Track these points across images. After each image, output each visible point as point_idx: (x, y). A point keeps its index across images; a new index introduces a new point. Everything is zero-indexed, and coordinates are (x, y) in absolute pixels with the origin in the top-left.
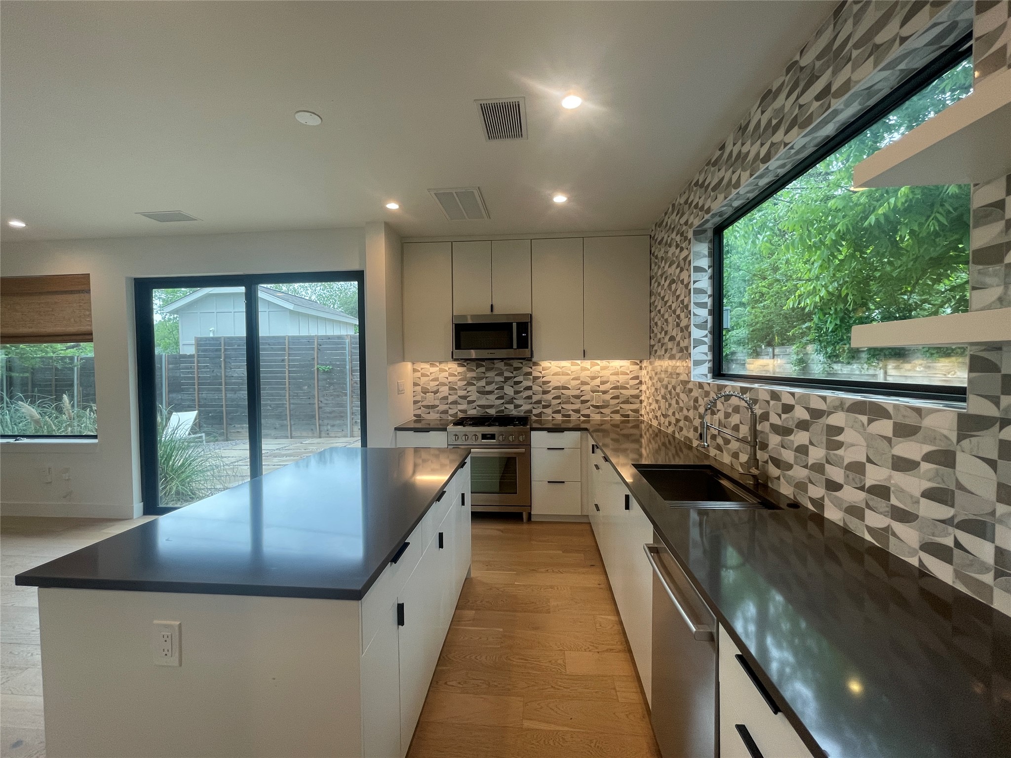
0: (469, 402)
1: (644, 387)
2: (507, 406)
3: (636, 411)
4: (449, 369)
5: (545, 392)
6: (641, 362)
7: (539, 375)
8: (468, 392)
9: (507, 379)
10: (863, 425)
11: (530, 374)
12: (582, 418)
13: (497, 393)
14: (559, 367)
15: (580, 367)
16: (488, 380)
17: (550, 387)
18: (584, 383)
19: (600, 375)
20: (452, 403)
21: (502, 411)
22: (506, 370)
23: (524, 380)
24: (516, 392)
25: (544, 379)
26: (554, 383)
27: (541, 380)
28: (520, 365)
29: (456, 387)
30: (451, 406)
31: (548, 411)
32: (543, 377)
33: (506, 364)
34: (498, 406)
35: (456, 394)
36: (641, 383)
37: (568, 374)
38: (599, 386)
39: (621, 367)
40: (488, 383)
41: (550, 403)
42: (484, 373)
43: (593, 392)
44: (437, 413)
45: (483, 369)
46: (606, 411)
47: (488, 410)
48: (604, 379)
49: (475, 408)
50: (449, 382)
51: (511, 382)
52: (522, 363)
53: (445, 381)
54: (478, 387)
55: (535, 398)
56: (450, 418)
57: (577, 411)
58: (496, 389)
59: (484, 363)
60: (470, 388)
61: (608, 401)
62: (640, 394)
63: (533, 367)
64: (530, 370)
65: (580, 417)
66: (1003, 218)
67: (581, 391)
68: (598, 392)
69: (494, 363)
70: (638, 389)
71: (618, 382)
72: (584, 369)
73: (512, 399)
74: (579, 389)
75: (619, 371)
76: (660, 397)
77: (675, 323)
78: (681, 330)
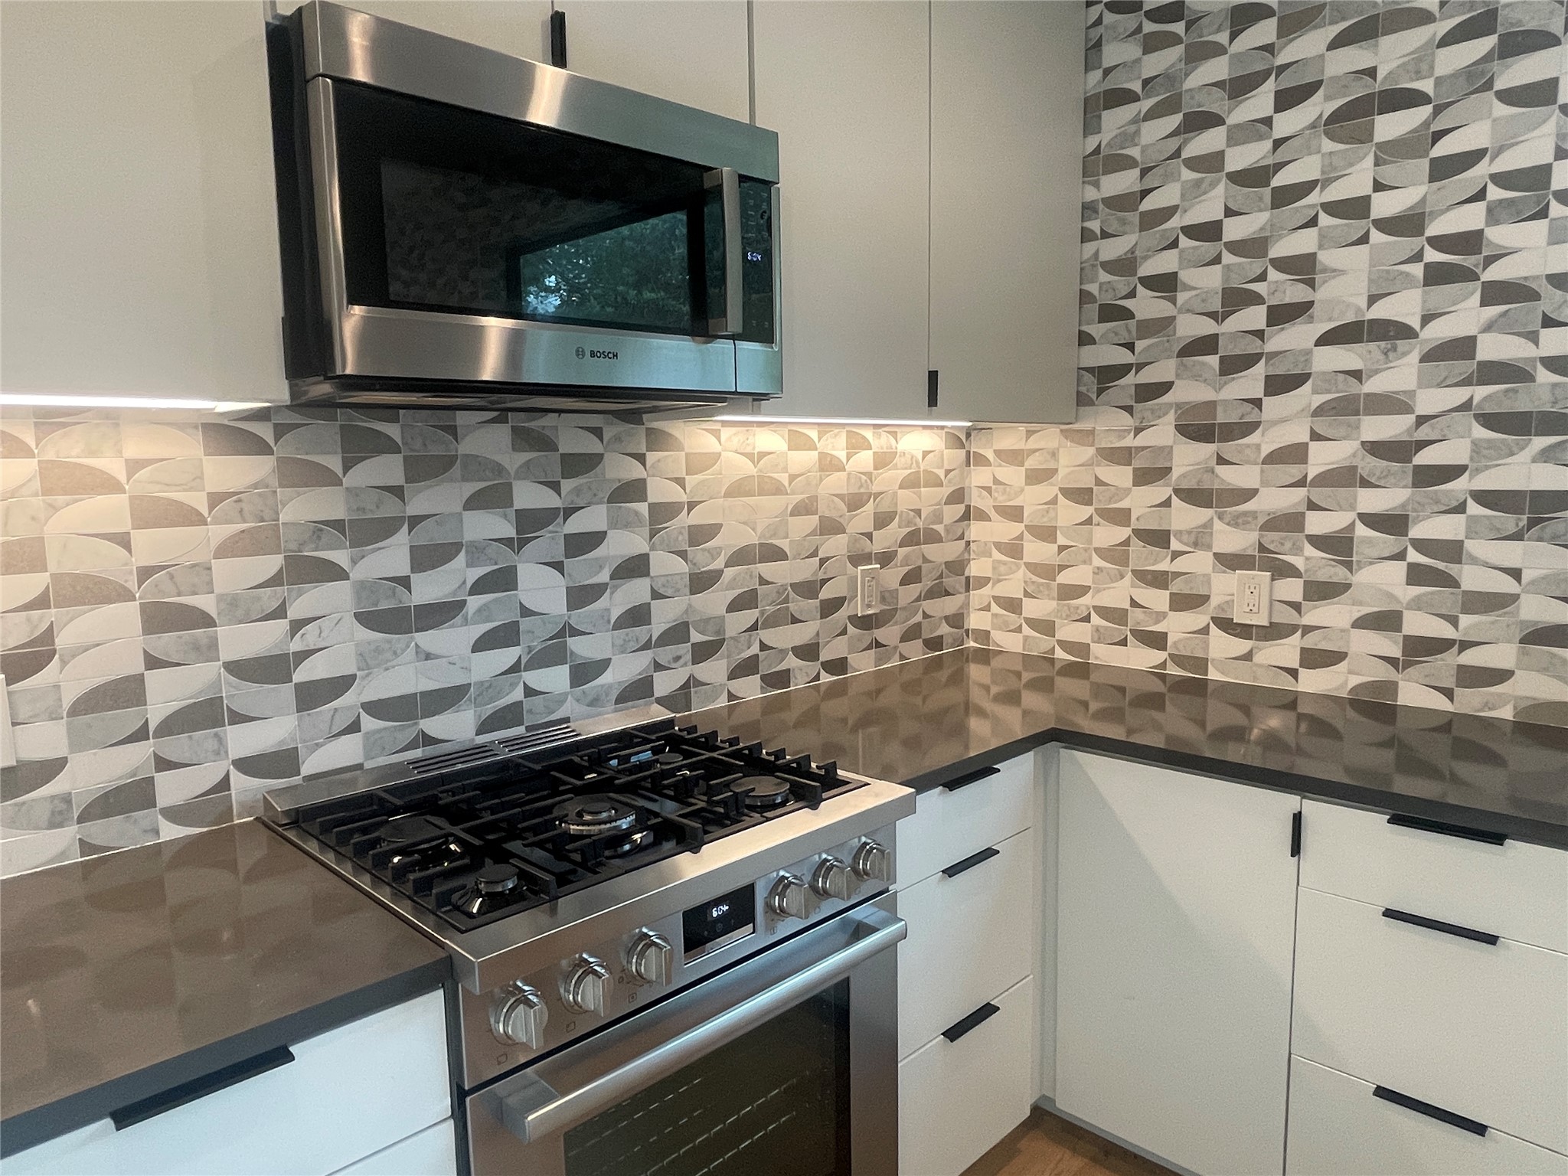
0: (311, 696)
1: (976, 530)
2: (535, 678)
3: (956, 620)
4: (134, 466)
5: (701, 582)
6: (968, 435)
7: (678, 495)
8: (297, 626)
9: (531, 523)
11: (634, 490)
12: (826, 678)
13: (483, 613)
14: (749, 456)
15: (813, 455)
16: (427, 535)
17: (718, 551)
18: (830, 527)
19: (875, 489)
20: (180, 722)
21: (511, 715)
22: (525, 471)
23: (614, 524)
24: (581, 596)
25: (697, 517)
26: (730, 539)
27: (684, 520)
28: (592, 445)
29: (205, 602)
30: (175, 747)
31: (714, 670)
32: (691, 505)
33: (524, 439)
34: (488, 688)
35: (210, 651)
36: (966, 516)
37: (778, 490)
38: (869, 536)
39: (925, 454)
40: (427, 558)
41: (720, 631)
42: (397, 492)
43: (857, 559)
44: (56, 821)
45: (387, 469)
46: (889, 634)
47: (433, 726)
48: (885, 506)
49: (354, 727)
50: (145, 573)
51: (549, 542)
52: (597, 432)
53: (107, 561)
54: (363, 588)
55: (663, 616)
56: (171, 832)
57: (807, 652)
58: (478, 588)
59: (393, 430)
60: (307, 601)
61: (894, 593)
62: (966, 556)
63: (651, 457)
64: (635, 471)
65: (817, 678)
67: (823, 561)
68: (866, 558)
69: (452, 430)
70: (961, 537)
71: (918, 512)
72: (829, 464)
73: (561, 634)
74: (814, 554)
75: (918, 472)
76: (1199, 563)
77: (1417, 270)
78: (1495, 293)
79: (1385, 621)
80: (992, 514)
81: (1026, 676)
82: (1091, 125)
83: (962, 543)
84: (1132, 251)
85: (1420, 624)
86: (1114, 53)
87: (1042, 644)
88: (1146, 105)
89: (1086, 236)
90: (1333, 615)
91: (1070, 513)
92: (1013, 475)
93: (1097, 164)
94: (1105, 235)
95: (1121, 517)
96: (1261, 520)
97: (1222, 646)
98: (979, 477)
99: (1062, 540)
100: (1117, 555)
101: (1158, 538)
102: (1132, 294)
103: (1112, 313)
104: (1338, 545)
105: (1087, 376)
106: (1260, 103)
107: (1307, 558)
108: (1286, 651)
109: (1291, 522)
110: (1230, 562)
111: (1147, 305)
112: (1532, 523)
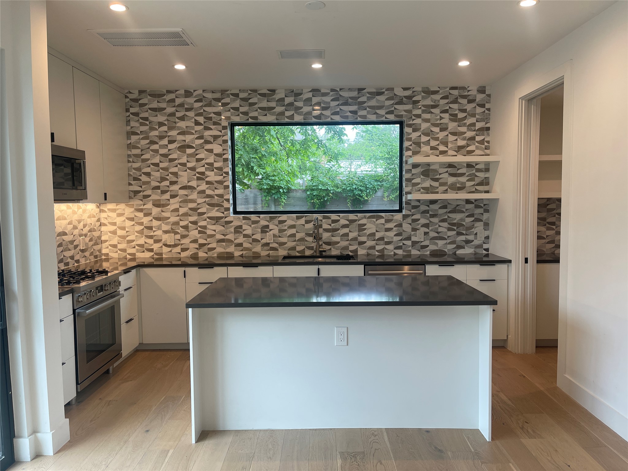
1: (103, 228)
3: (100, 251)
6: (100, 205)
10: (374, 222)
12: (76, 264)
15: (72, 210)
18: (75, 228)
19: (83, 218)
26: (57, 230)
36: (101, 225)
37: (65, 219)
38: (82, 230)
39: (92, 210)
43: (80, 235)
46: (87, 254)
48: (85, 223)
57: (72, 258)
61: (88, 244)
62: (101, 235)
65: (74, 264)
66: (411, 173)
67: (74, 236)
68: (82, 235)
70: (100, 230)
71: (91, 224)
72: (74, 213)
74: (72, 234)
75: (91, 214)
76: (159, 233)
77: (195, 177)
78: (208, 183)
79: (195, 241)
80: (108, 224)
81: (119, 263)
82: (129, 138)
83: (100, 231)
84: (140, 166)
85: (201, 241)
86: (133, 124)
87: (124, 254)
88: (141, 136)
89: (129, 162)
90: (186, 241)
91: (128, 223)
92: (113, 215)
93: (130, 146)
94: (133, 162)
95: (141, 224)
96: (171, 223)
97: (165, 250)
98: (103, 215)
99: (127, 230)
100: (141, 232)
101: (150, 228)
102: (141, 176)
103: (135, 179)
104: (186, 227)
105: (131, 192)
106: (165, 142)
107: (180, 230)
108: (178, 249)
109: (177, 223)
110: (166, 232)
111: (144, 178)
112: (217, 222)
